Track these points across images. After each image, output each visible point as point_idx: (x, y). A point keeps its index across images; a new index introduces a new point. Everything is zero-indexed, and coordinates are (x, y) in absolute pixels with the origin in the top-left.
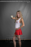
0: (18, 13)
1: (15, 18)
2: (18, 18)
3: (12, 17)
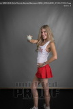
0: (44, 30)
1: (36, 41)
3: (30, 38)
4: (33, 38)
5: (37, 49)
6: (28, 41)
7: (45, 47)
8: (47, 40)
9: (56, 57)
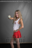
0: (17, 13)
1: (13, 18)
2: (17, 18)
3: (9, 17)
4: (11, 17)
5: (13, 23)
6: (9, 18)
7: (17, 21)
8: (18, 18)
9: (23, 27)
